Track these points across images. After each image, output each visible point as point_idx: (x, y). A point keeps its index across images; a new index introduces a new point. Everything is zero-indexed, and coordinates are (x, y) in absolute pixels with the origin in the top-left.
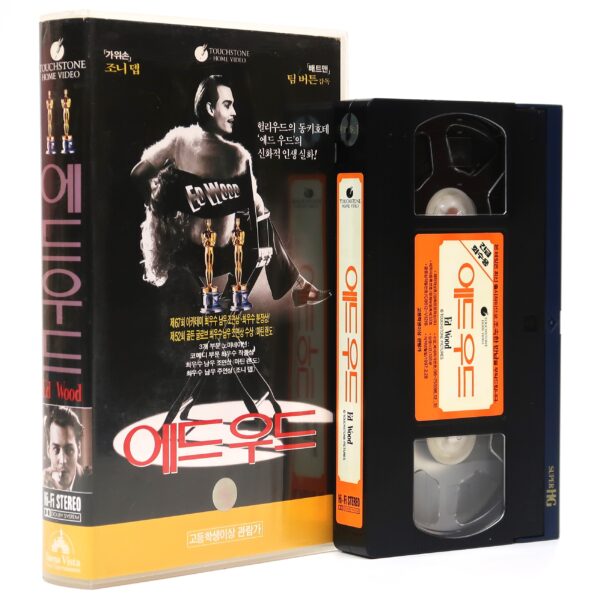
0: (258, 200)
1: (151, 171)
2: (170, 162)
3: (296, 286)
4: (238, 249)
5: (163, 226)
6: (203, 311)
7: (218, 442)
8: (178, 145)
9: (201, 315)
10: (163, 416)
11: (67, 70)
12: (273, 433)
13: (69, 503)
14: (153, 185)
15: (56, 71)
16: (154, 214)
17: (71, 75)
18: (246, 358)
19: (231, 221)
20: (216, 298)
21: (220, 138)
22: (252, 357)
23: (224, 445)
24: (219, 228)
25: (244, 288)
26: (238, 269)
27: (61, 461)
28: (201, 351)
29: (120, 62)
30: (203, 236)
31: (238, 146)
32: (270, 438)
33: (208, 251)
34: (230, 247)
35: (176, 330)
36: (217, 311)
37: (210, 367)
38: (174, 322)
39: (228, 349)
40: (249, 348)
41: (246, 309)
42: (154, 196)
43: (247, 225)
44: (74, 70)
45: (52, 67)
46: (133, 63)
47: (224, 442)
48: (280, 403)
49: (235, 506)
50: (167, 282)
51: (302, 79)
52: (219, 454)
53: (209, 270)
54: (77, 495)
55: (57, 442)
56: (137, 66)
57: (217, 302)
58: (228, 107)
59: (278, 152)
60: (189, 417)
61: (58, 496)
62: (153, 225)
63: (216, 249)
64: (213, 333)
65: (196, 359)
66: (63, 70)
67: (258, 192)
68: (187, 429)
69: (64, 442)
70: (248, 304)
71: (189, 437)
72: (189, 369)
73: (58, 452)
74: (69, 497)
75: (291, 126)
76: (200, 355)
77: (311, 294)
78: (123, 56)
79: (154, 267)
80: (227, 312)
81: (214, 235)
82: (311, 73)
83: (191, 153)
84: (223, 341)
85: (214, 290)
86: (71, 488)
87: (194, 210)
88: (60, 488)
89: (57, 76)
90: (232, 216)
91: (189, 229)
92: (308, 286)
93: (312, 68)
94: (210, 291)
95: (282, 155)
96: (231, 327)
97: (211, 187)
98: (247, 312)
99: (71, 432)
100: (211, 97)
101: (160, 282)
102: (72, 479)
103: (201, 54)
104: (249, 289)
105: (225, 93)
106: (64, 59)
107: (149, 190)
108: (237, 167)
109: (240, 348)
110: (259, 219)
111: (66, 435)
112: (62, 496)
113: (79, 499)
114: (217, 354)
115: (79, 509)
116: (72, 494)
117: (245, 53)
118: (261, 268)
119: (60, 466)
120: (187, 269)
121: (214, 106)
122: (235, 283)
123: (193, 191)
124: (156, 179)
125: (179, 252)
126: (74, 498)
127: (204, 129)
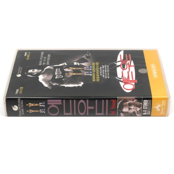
0: (60, 65)
1: (51, 85)
2: (49, 81)
3: (85, 58)
4: (74, 69)
5: (66, 83)
6: (91, 75)
7: (128, 72)
8: (44, 80)
9: (92, 75)
10: (120, 83)
11: (20, 104)
12: (126, 62)
13: (146, 104)
14: (55, 84)
15: (21, 108)
16: (63, 84)
17: (22, 103)
18: (104, 67)
19: (66, 70)
20: (87, 73)
21: (43, 72)
22: (104, 66)
23: (129, 71)
24: (68, 72)
25: (85, 68)
26: (80, 69)
27: (133, 107)
28: (102, 76)
29: (19, 91)
30: (70, 75)
31: (45, 69)
32: (127, 63)
33: (74, 74)
34: (73, 70)
35: (96, 80)
36: (91, 72)
37: (107, 74)
38: (94, 80)
39: (102, 70)
40: (102, 66)
41: (91, 67)
42: (58, 84)
43: (68, 67)
44: (21, 102)
45: (20, 110)
46: (20, 89)
47: (128, 71)
48: (117, 61)
49: (146, 69)
50: (82, 82)
51: (28, 57)
52: (132, 72)
53: (80, 74)
54: (143, 102)
55: (128, 109)
56: (21, 88)
57: (88, 72)
58: (34, 71)
59: (48, 61)
60: (121, 78)
61: (144, 108)
62: (66, 85)
63: (74, 73)
64: (97, 73)
65: (105, 76)
66: (21, 106)
67: (58, 65)
68: (124, 78)
69: (128, 106)
70: (90, 67)
71: (127, 78)
72: (107, 77)
73: (131, 109)
74: (144, 104)
75: (41, 59)
76: (103, 76)
77: (88, 55)
78: (17, 91)
79: (78, 84)
80: (92, 71)
81: (70, 73)
82: (27, 56)
83: (46, 77)
84: (100, 71)
85: (85, 73)
86: (141, 104)
87: (63, 77)
88: (141, 108)
89: (22, 108)
90: (65, 70)
91: (68, 78)
92: (85, 56)
93: (25, 55)
94: (85, 74)
95: (49, 60)
96: (96, 70)
97: (56, 73)
98: (92, 67)
99: (125, 104)
100: (31, 74)
101: (82, 83)
102: (138, 103)
103: (19, 76)
104: (85, 66)
105: (30, 71)
106: (17, 106)
107: (56, 85)
108: (51, 69)
109: (102, 68)
110: (66, 64)
111: (126, 105)
112: (144, 107)
113: (144, 101)
114: (103, 72)
115: (147, 101)
116: (143, 103)
117: (20, 67)
118: (80, 64)
119: (135, 108)
120: (79, 78)
121: (34, 73)
122: (84, 69)
123: (57, 77)
124: (53, 84)
125: (74, 79)
126: (144, 102)
127: (40, 75)
